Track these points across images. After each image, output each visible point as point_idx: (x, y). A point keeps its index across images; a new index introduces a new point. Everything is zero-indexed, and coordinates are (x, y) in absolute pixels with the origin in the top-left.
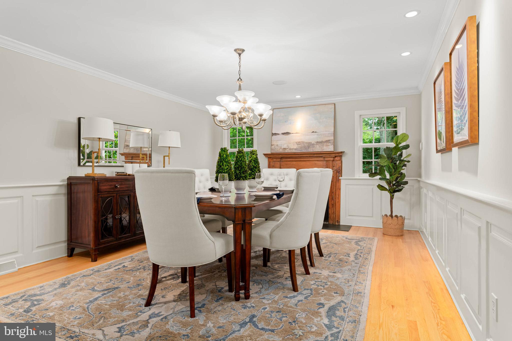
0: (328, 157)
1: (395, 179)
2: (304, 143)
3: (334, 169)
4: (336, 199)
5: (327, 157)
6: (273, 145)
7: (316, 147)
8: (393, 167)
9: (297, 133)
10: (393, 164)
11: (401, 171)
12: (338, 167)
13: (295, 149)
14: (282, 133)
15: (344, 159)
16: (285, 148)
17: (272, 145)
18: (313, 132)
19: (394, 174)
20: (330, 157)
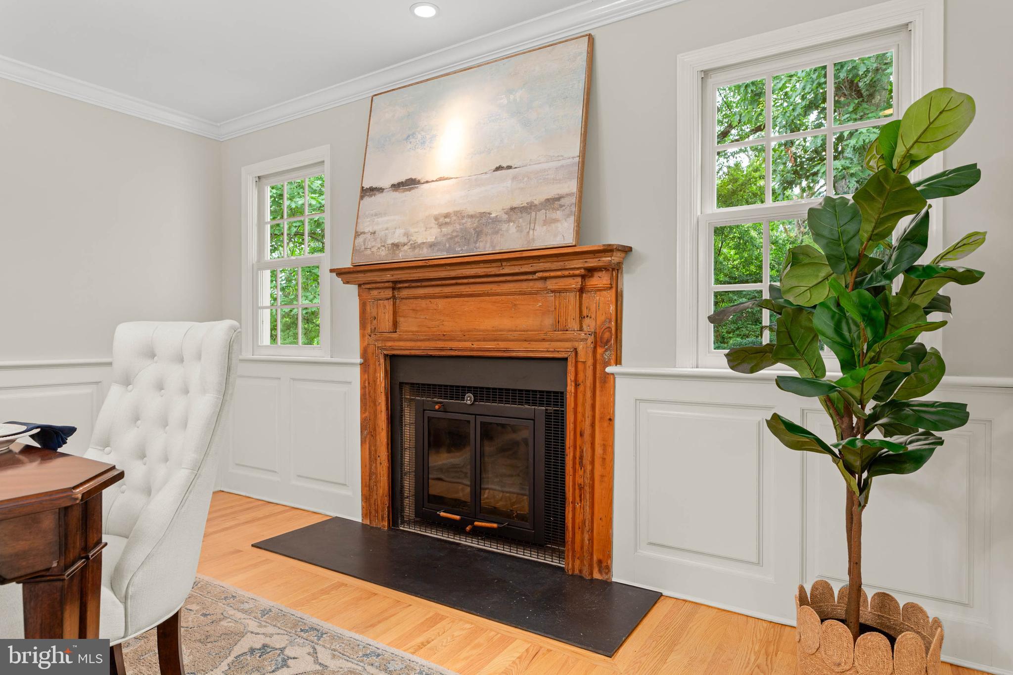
0: (559, 273)
1: (874, 385)
2: (463, 217)
3: (585, 327)
4: (592, 463)
5: (552, 274)
6: (361, 233)
7: (507, 231)
8: (863, 316)
9: (441, 179)
10: (867, 293)
11: (918, 340)
12: (601, 318)
13: (432, 245)
14: (393, 186)
15: (629, 283)
16: (396, 241)
17: (357, 234)
18: (499, 168)
19: (871, 354)
20: (566, 273)
